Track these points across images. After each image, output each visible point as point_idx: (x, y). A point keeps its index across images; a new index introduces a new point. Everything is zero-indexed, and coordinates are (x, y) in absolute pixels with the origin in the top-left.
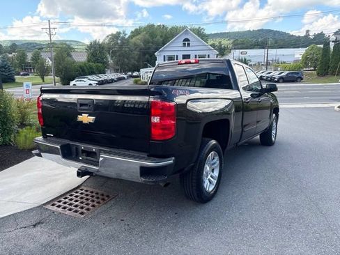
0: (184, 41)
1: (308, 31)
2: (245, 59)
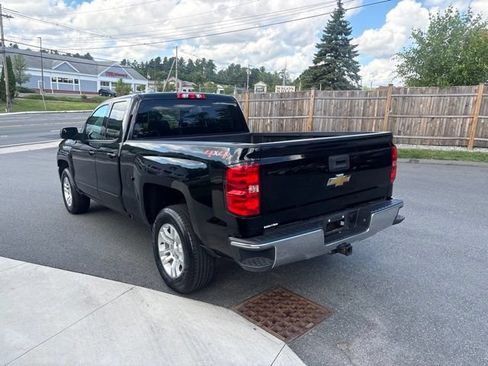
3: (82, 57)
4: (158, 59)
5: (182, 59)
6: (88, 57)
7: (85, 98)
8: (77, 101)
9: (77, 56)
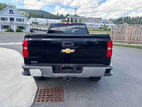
0: (10, 11)
1: (58, 13)
2: (37, 22)
3: (99, 19)
4: (122, 17)
5: (130, 17)
6: (100, 18)
7: (94, 29)
8: (92, 30)
9: (98, 18)
